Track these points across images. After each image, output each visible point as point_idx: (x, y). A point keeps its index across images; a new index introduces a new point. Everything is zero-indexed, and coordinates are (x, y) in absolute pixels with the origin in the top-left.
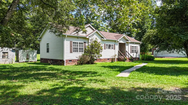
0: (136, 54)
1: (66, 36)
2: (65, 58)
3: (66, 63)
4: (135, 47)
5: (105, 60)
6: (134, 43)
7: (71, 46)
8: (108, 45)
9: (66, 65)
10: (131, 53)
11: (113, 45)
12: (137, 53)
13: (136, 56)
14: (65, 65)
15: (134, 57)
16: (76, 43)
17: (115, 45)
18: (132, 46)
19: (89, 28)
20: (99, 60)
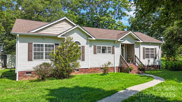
0: (154, 60)
1: (18, 35)
2: (19, 69)
3: (19, 76)
4: (152, 49)
5: (96, 70)
6: (150, 43)
7: (30, 51)
8: (100, 47)
9: (19, 79)
10: (144, 58)
11: (110, 47)
12: (156, 58)
13: (154, 62)
14: (17, 80)
15: (150, 64)
16: (39, 45)
17: (114, 46)
18: (146, 47)
19: (64, 22)
20: (84, 70)
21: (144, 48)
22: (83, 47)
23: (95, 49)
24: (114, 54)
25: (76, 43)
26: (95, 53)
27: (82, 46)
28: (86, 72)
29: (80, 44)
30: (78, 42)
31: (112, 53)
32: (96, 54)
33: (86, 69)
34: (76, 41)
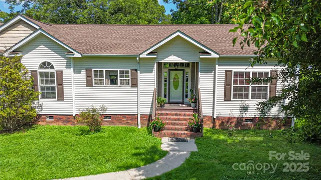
6: (250, 58)
8: (101, 72)
10: (227, 98)
11: (127, 72)
17: (136, 70)
18: (234, 70)
19: (21, 26)
20: (65, 118)
21: (228, 73)
22: (60, 73)
23: (89, 77)
24: (137, 87)
25: (45, 65)
26: (89, 84)
27: (57, 72)
28: (69, 121)
29: (52, 67)
30: (49, 64)
31: (132, 84)
32: (92, 86)
33: (69, 117)
34: (44, 61)
